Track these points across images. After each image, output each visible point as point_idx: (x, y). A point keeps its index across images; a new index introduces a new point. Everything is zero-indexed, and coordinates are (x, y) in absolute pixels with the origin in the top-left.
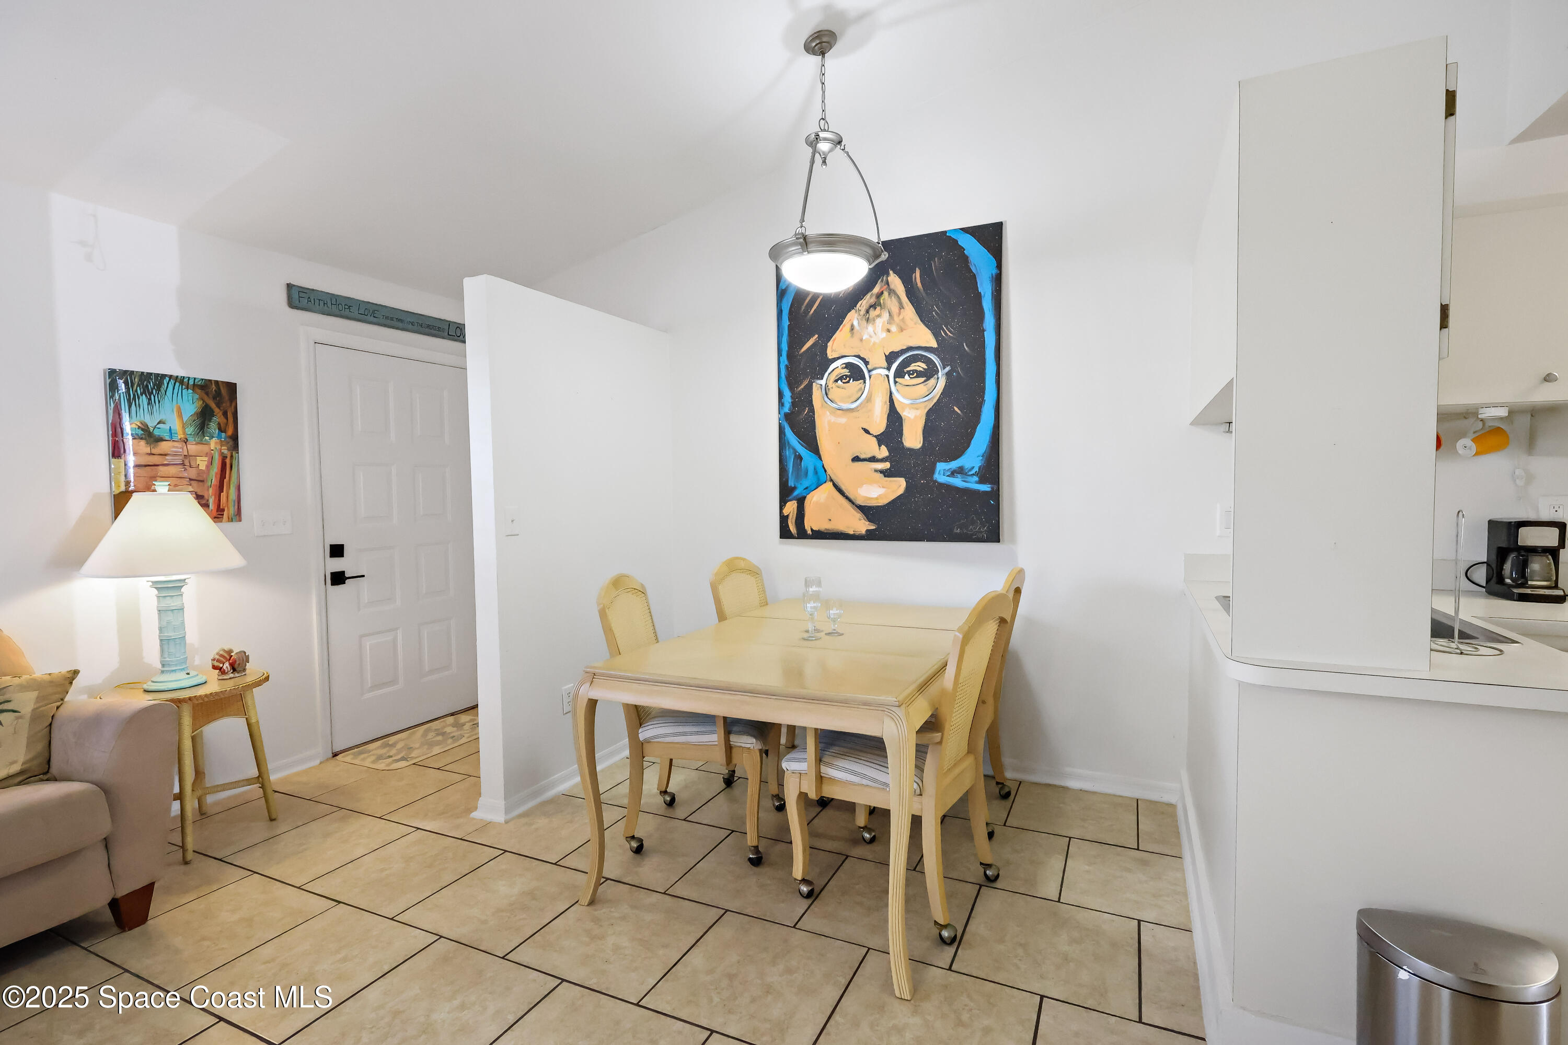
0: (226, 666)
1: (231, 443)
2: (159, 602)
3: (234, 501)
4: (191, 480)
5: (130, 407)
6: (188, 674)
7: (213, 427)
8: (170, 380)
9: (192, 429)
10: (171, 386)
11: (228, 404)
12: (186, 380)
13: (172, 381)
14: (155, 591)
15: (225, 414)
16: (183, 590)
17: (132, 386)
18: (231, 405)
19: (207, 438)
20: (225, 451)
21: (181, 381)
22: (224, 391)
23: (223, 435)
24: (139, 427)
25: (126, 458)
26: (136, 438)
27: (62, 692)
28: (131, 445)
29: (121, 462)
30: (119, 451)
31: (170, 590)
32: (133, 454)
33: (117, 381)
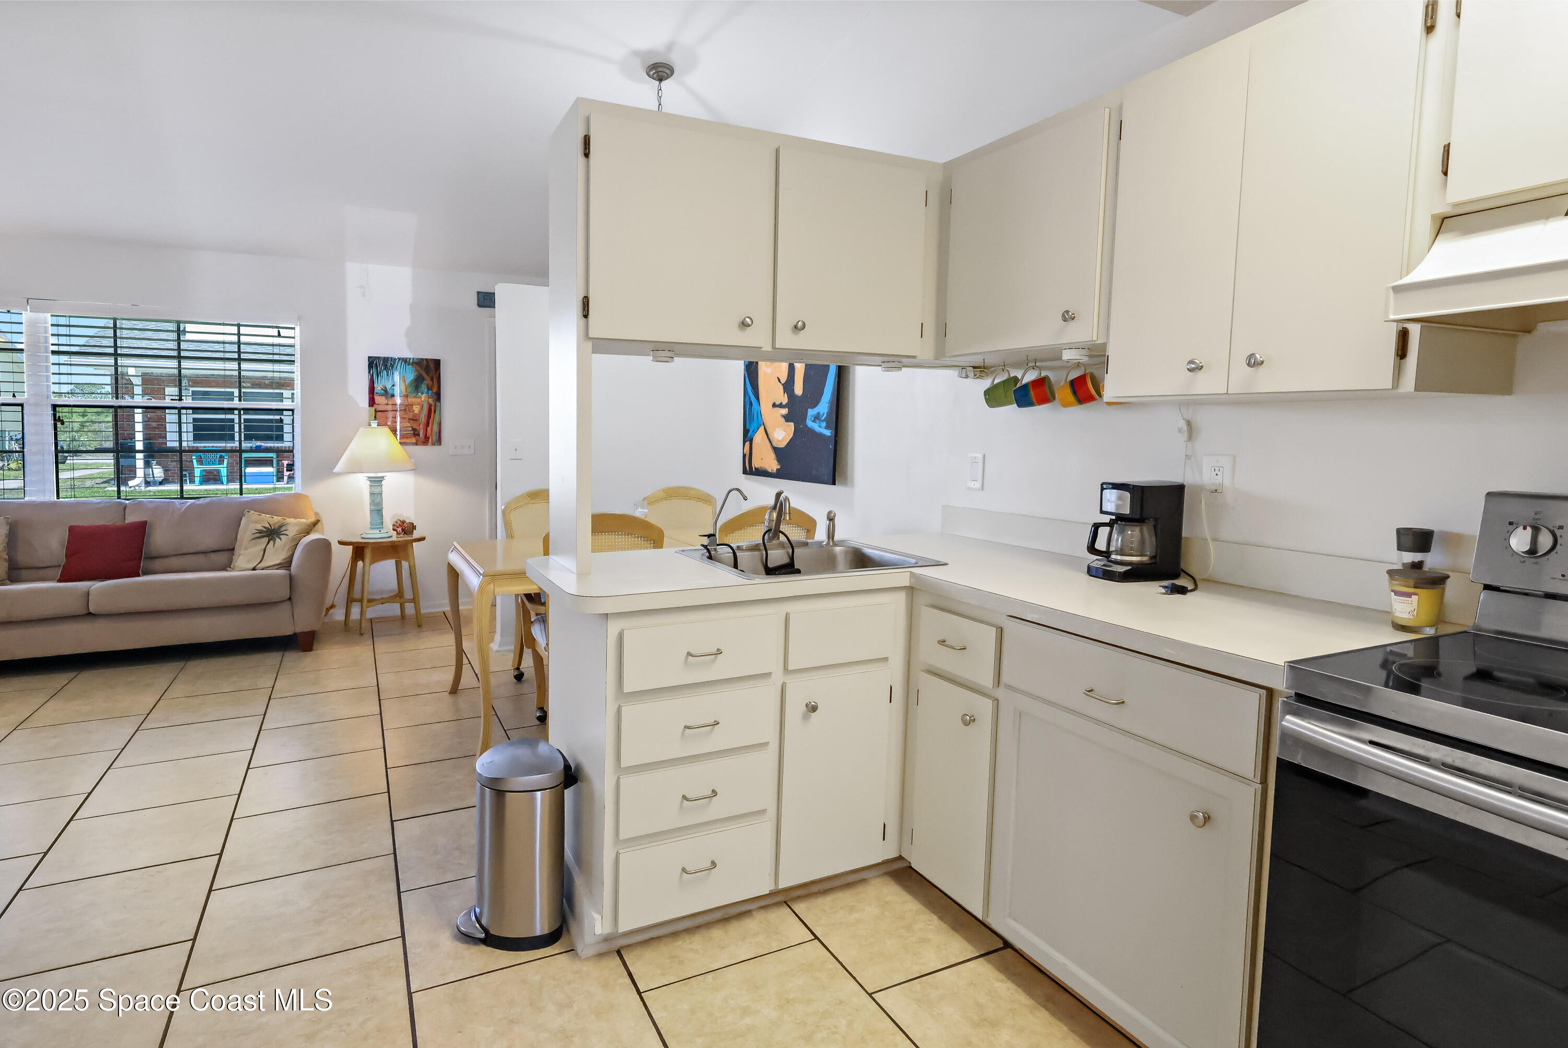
0: (399, 529)
1: (435, 397)
2: (370, 489)
3: (436, 434)
4: (409, 419)
5: (378, 378)
6: (380, 531)
7: (424, 387)
8: (399, 361)
9: (410, 389)
10: (399, 364)
11: (434, 373)
12: (408, 360)
13: (400, 361)
14: (369, 483)
15: (432, 379)
16: (383, 483)
17: (379, 365)
18: (436, 373)
19: (420, 394)
20: (431, 401)
21: (405, 361)
22: (432, 366)
23: (430, 392)
24: (382, 389)
25: (375, 406)
26: (381, 395)
27: (309, 529)
28: (378, 399)
29: (373, 409)
30: (372, 402)
31: (376, 482)
32: (378, 404)
33: (373, 363)
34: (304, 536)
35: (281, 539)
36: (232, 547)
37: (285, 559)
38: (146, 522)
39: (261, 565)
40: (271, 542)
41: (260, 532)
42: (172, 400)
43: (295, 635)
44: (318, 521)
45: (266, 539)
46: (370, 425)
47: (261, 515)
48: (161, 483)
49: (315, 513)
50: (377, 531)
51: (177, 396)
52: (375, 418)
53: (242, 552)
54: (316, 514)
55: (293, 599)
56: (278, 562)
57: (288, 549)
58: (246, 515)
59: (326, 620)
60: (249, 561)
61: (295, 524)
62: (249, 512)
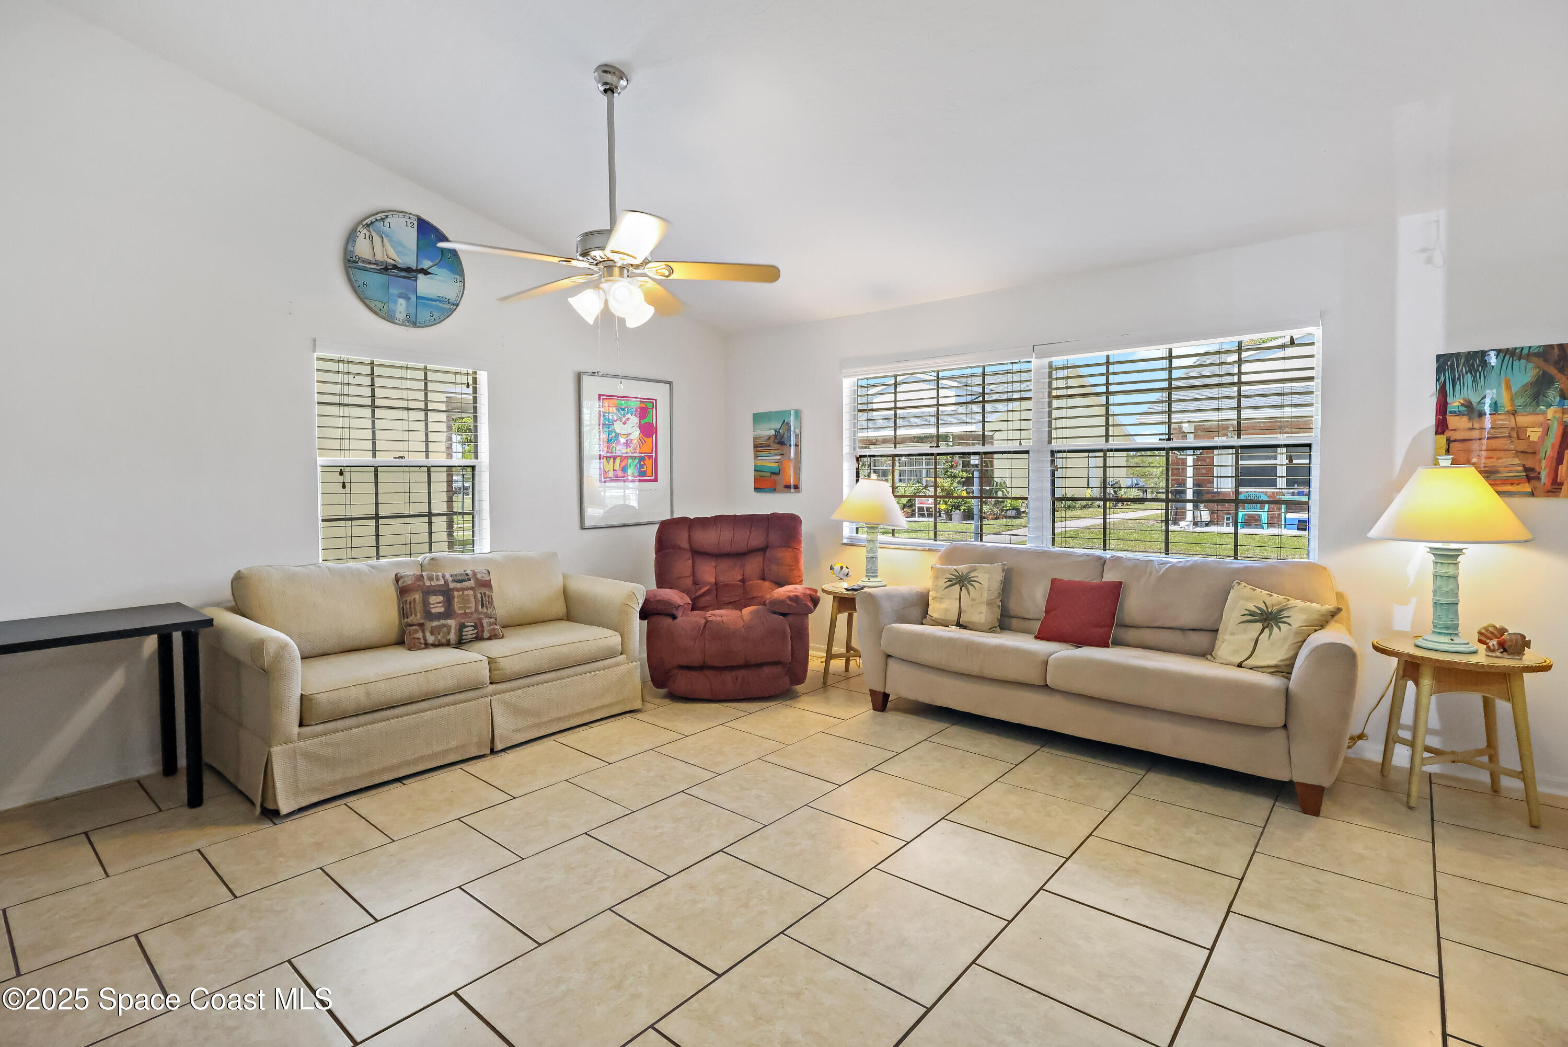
0: (1494, 644)
2: (1435, 568)
4: (1519, 452)
5: (1454, 387)
6: (1452, 640)
7: (1551, 395)
8: (1499, 354)
9: (1523, 400)
10: (1500, 360)
12: (1518, 351)
13: (1503, 357)
14: (1433, 557)
16: (1459, 559)
17: (1458, 367)
19: (1543, 407)
24: (1462, 405)
25: (1448, 433)
26: (1459, 414)
27: (1322, 623)
28: (1452, 421)
29: (1443, 439)
30: (1441, 427)
31: (1447, 557)
32: (1454, 430)
33: (1445, 363)
34: (1316, 631)
35: (1280, 629)
36: (1215, 629)
37: (1282, 661)
38: (1120, 583)
39: (1250, 662)
40: (1267, 631)
41: (1252, 614)
42: (1160, 439)
43: (1291, 783)
44: (1339, 610)
45: (1259, 626)
46: (1436, 463)
47: (1254, 590)
48: (1207, 525)
49: (1337, 594)
50: (1447, 639)
51: (1166, 434)
52: (1448, 452)
53: (1227, 637)
54: (1339, 596)
55: (1290, 726)
56: (1273, 662)
57: (1289, 646)
58: (1234, 587)
59: (1351, 753)
60: (1236, 652)
61: (1303, 610)
62: (1239, 584)
